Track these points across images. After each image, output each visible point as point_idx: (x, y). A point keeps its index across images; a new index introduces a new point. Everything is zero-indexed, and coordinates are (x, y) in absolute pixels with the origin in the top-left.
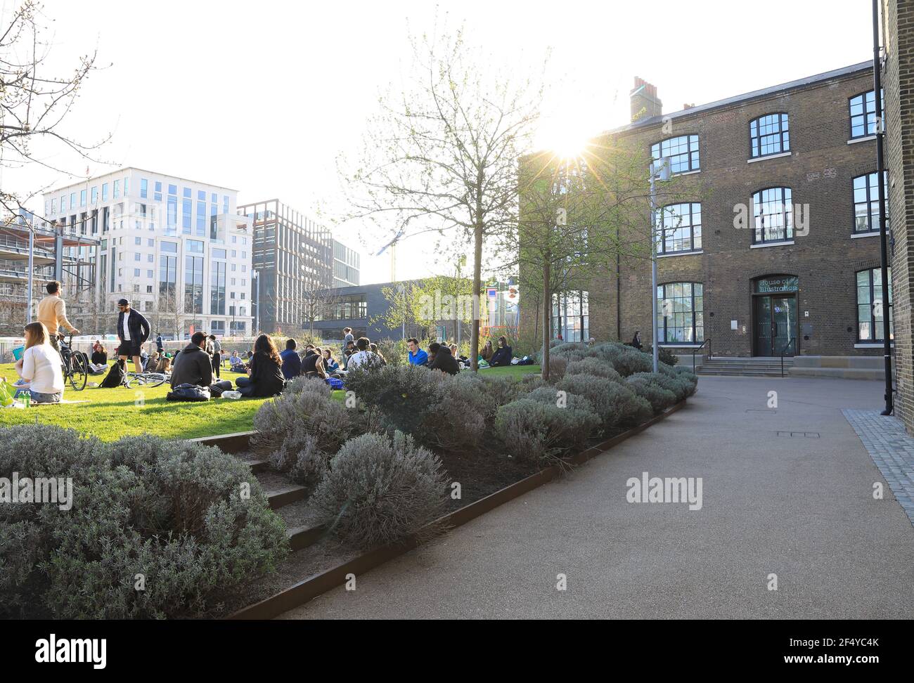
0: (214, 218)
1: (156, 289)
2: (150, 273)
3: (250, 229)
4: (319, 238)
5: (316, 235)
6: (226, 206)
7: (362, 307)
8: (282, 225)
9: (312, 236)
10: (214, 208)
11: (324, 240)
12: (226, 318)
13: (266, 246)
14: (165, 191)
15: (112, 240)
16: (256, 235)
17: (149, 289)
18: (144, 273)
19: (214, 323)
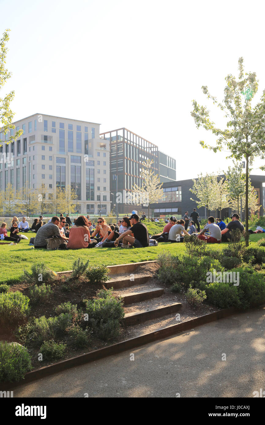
0: (86, 142)
1: (55, 186)
2: (51, 177)
3: (108, 148)
4: (150, 151)
5: (148, 149)
6: (93, 134)
7: (178, 194)
8: (127, 144)
9: (145, 150)
10: (86, 136)
11: (153, 152)
12: (95, 202)
13: (117, 157)
14: (57, 127)
15: (29, 158)
16: (111, 151)
17: (51, 186)
18: (47, 177)
19: (88, 206)
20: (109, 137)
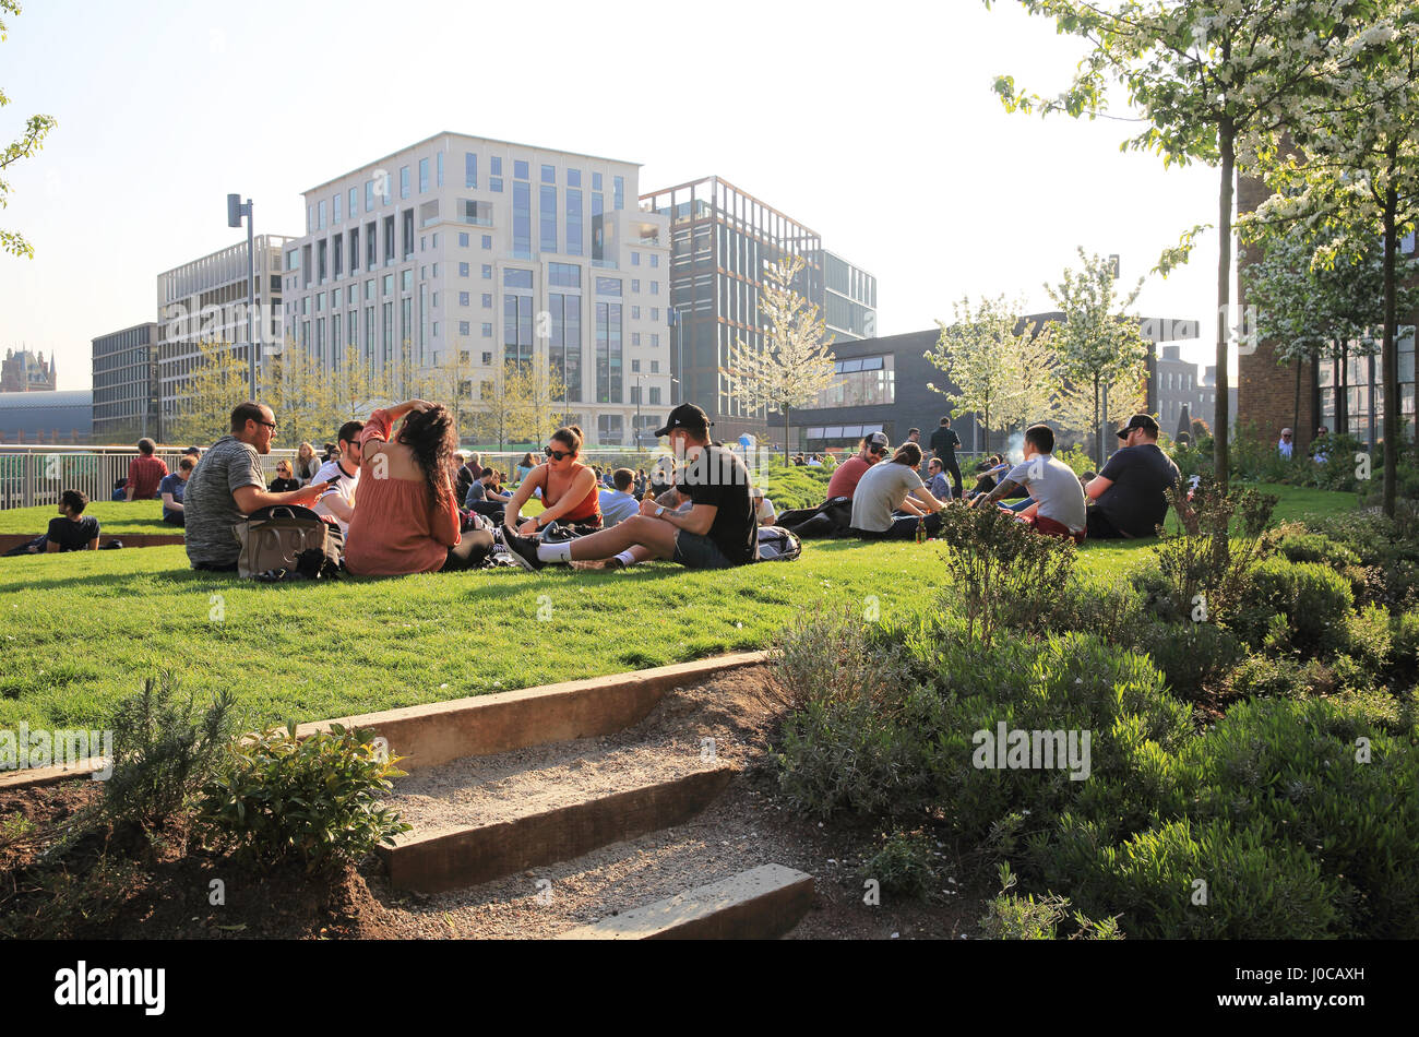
0: (598, 222)
1: (499, 358)
2: (487, 331)
3: (665, 239)
4: (796, 249)
5: (789, 243)
6: (619, 195)
7: (883, 381)
8: (724, 227)
9: (782, 245)
10: (598, 201)
11: (806, 253)
12: (625, 409)
13: (694, 268)
14: (508, 172)
15: (420, 271)
16: (676, 249)
17: (486, 357)
18: (476, 329)
19: (603, 420)
20: (669, 205)
